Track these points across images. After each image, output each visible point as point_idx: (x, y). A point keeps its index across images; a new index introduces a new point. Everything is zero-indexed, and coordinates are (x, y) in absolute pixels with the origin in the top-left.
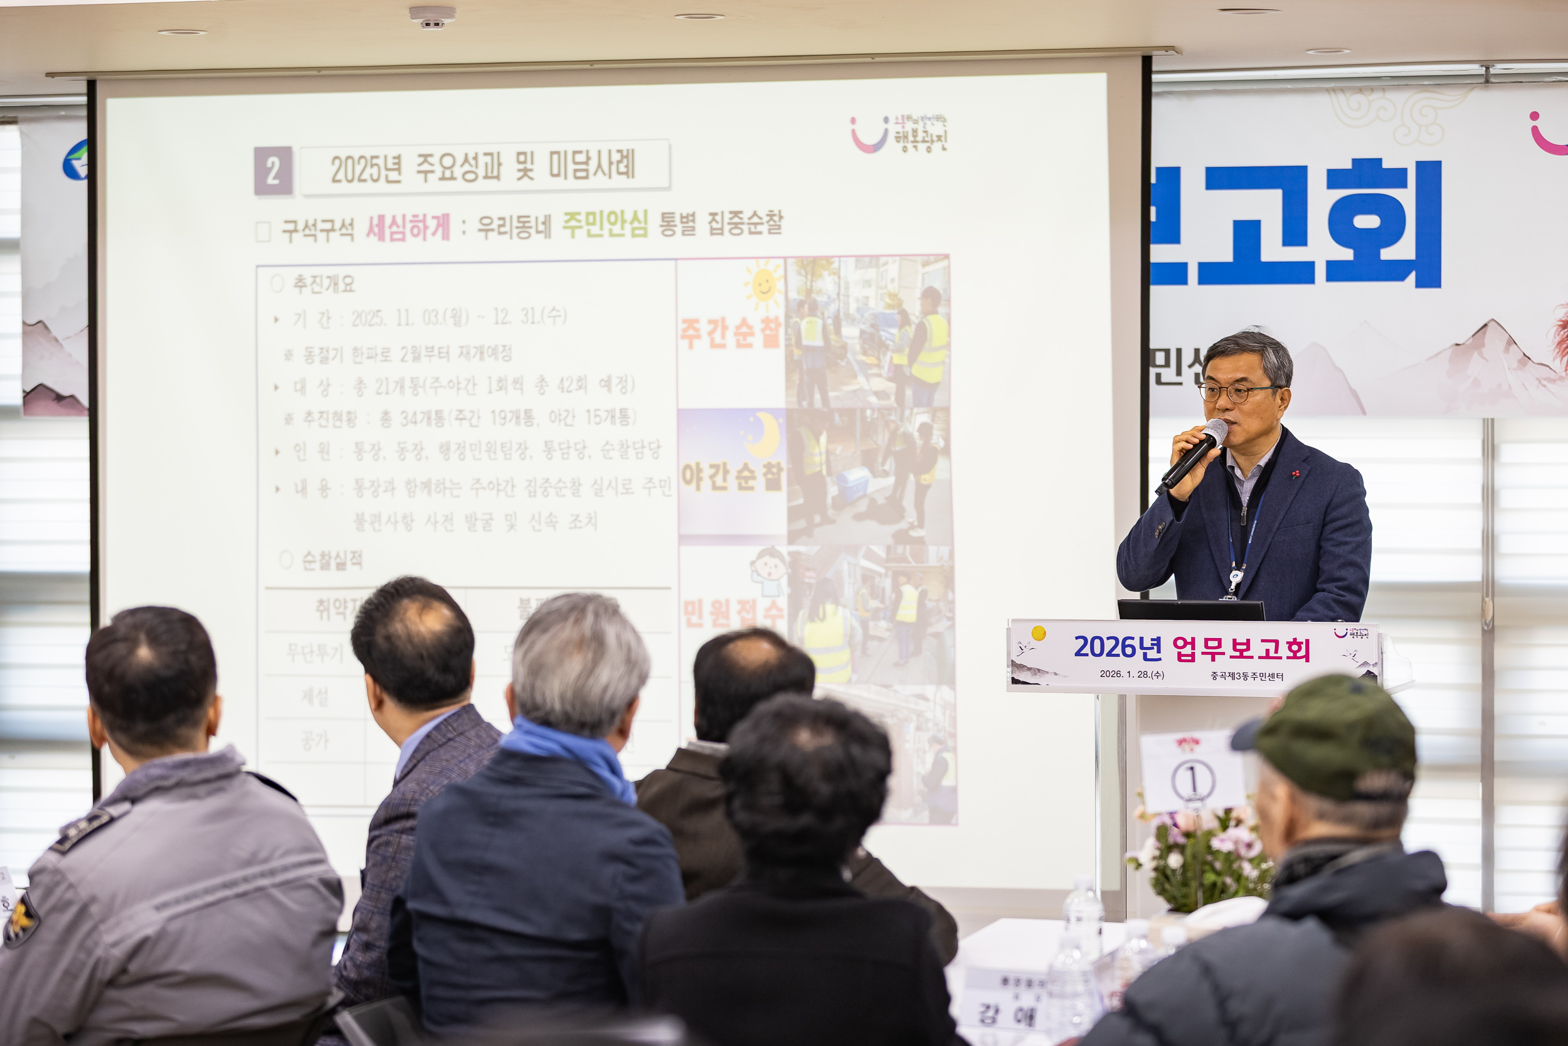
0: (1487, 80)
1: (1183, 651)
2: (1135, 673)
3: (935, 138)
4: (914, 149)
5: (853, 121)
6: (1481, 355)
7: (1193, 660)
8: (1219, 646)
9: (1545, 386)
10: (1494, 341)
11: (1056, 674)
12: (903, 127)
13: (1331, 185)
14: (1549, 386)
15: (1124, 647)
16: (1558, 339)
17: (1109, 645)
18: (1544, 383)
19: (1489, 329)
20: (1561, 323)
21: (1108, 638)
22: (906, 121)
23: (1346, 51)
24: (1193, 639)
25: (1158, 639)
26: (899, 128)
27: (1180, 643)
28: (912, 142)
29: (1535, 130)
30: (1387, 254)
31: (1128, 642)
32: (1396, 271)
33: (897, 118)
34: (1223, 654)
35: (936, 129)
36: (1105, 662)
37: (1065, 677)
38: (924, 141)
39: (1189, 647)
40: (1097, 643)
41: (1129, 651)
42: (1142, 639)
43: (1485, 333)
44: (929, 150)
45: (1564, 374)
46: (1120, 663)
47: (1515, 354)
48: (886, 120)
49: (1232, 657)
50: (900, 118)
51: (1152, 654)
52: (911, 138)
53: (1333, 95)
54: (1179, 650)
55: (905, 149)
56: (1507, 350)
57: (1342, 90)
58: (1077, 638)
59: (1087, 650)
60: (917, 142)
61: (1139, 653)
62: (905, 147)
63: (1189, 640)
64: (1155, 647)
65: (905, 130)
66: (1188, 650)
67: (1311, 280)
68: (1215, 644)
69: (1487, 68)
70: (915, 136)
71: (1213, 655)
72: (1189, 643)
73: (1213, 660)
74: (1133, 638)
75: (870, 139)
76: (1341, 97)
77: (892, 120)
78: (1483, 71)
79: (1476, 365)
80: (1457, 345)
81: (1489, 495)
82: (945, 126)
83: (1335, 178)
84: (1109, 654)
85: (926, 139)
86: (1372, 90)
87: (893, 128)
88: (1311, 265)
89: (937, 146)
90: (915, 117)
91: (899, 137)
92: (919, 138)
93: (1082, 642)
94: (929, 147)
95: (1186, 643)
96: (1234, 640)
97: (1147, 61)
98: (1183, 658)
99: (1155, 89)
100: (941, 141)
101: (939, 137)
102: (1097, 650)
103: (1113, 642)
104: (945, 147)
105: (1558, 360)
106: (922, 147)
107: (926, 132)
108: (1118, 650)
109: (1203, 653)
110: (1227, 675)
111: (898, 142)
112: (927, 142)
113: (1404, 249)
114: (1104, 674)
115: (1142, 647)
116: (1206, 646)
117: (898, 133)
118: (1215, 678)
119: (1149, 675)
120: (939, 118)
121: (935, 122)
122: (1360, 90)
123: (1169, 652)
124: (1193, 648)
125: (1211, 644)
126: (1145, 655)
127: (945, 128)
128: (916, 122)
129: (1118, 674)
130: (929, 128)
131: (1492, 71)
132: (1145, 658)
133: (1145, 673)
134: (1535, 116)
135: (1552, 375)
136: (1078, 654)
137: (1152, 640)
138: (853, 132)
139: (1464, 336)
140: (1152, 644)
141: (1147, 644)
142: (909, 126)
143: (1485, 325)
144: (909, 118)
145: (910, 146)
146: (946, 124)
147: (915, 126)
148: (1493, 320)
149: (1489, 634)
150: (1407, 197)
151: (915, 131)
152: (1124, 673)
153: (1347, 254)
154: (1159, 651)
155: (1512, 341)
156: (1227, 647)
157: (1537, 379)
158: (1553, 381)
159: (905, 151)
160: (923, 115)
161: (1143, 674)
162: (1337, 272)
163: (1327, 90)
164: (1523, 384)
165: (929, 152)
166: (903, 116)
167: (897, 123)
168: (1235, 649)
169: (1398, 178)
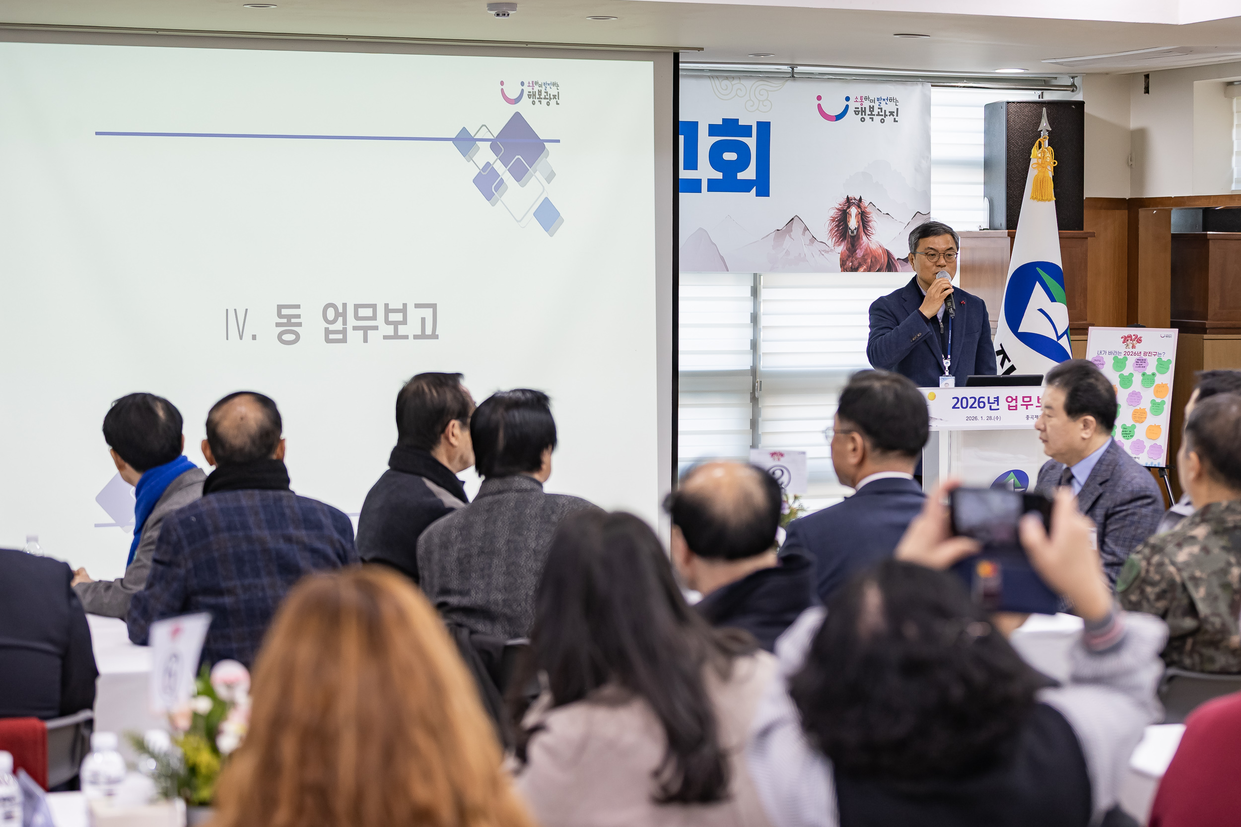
0: (793, 76)
1: (1011, 404)
2: (985, 418)
3: (552, 97)
4: (539, 103)
5: (502, 83)
6: (790, 236)
7: (1016, 409)
8: (1030, 401)
9: (823, 255)
10: (797, 228)
11: (941, 420)
12: (533, 89)
13: (711, 134)
14: (825, 254)
15: (979, 402)
16: (830, 228)
17: (971, 401)
18: (823, 253)
19: (795, 221)
20: (832, 218)
21: (971, 398)
22: (534, 85)
23: (772, 55)
24: (1016, 397)
25: (998, 398)
26: (530, 89)
27: (1010, 399)
28: (538, 98)
29: (819, 106)
30: (741, 176)
31: (981, 400)
32: (745, 186)
33: (529, 83)
34: (1032, 405)
35: (553, 91)
36: (969, 412)
37: (946, 421)
38: (545, 98)
39: (1014, 401)
40: (964, 401)
41: (982, 405)
42: (989, 398)
43: (792, 224)
44: (548, 104)
45: (833, 248)
46: (977, 412)
47: (808, 236)
48: (522, 84)
49: (1037, 407)
50: (531, 83)
51: (994, 406)
52: (537, 96)
53: (712, 79)
54: (1009, 404)
55: (534, 103)
56: (804, 234)
57: (717, 77)
58: (953, 398)
59: (959, 405)
60: (542, 98)
61: (987, 406)
62: (534, 101)
63: (1014, 398)
64: (996, 402)
65: (534, 91)
66: (1013, 403)
67: (699, 191)
68: (1028, 399)
69: (793, 69)
70: (540, 95)
71: (1027, 406)
72: (1014, 399)
73: (1027, 408)
74: (984, 398)
75: (513, 95)
76: (716, 81)
77: (526, 84)
78: (790, 70)
79: (787, 242)
80: (778, 230)
81: (755, 318)
82: (558, 89)
83: (713, 130)
84: (971, 407)
85: (547, 97)
86: (733, 78)
87: (527, 89)
88: (699, 181)
89: (553, 102)
90: (540, 83)
91: (531, 95)
92: (543, 96)
93: (956, 400)
94: (548, 102)
95: (1013, 399)
96: (1038, 397)
97: (676, 56)
98: (1011, 408)
99: (680, 73)
100: (556, 99)
101: (555, 96)
102: (964, 405)
103: (973, 400)
104: (558, 102)
105: (830, 240)
106: (544, 102)
107: (547, 92)
108: (976, 405)
109: (1022, 405)
110: (1034, 417)
111: (530, 98)
112: (548, 99)
113: (749, 173)
114: (968, 418)
115: (989, 403)
116: (1024, 401)
117: (529, 92)
118: (1028, 419)
119: (993, 418)
120: (554, 84)
121: (552, 87)
122: (727, 78)
123: (1003, 404)
124: (1016, 402)
125: (1026, 399)
126: (990, 406)
127: (558, 91)
128: (540, 86)
129: (976, 418)
130: (548, 90)
131: (796, 70)
132: (991, 409)
133: (991, 418)
134: (819, 98)
135: (827, 249)
136: (954, 407)
137: (995, 398)
138: (502, 90)
139: (781, 225)
140: (994, 401)
141: (992, 400)
142: (536, 88)
143: (793, 219)
144: (536, 83)
145: (537, 101)
146: (558, 88)
147: (540, 89)
148: (796, 216)
149: (754, 400)
150: (751, 142)
151: (540, 92)
152: (979, 418)
153: (719, 175)
154: (998, 405)
155: (806, 229)
156: (1034, 401)
157: (819, 251)
158: (827, 252)
159: (534, 104)
160: (545, 82)
161: (990, 418)
162: (714, 186)
163: (709, 77)
164: (812, 254)
165: (548, 105)
166: (533, 82)
167: (529, 86)
168: (1038, 402)
169: (746, 131)
